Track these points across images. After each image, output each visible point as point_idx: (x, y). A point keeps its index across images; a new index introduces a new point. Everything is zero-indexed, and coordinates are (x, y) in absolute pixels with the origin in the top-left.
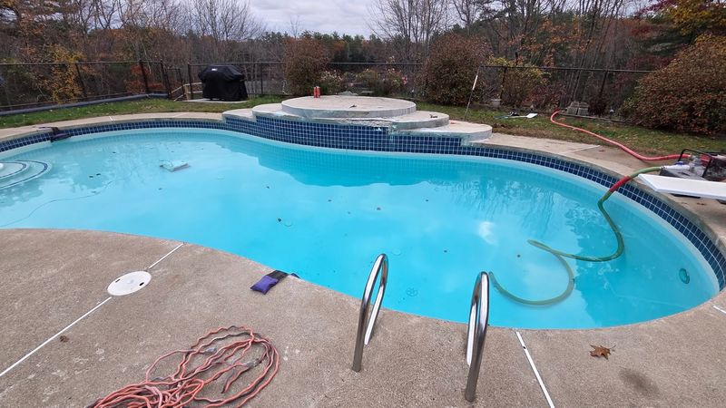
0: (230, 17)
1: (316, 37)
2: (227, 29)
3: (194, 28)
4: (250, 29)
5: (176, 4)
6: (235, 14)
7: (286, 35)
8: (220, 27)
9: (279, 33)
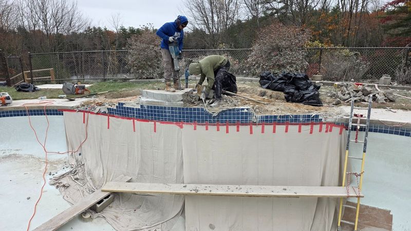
0: (60, 15)
1: (130, 30)
2: (58, 23)
3: (26, 23)
4: (77, 25)
5: (9, 3)
6: (64, 13)
7: (105, 29)
8: (51, 22)
9: (99, 28)
